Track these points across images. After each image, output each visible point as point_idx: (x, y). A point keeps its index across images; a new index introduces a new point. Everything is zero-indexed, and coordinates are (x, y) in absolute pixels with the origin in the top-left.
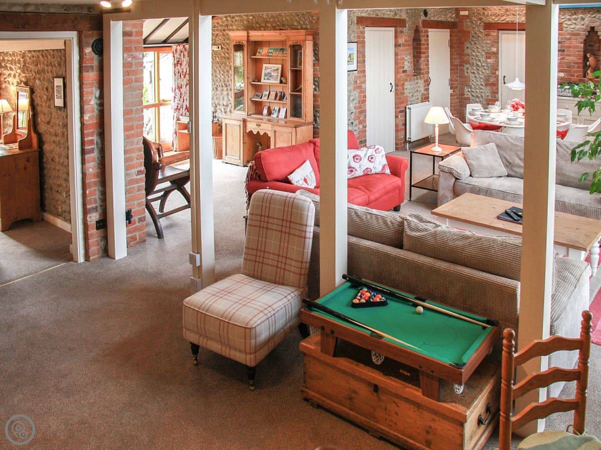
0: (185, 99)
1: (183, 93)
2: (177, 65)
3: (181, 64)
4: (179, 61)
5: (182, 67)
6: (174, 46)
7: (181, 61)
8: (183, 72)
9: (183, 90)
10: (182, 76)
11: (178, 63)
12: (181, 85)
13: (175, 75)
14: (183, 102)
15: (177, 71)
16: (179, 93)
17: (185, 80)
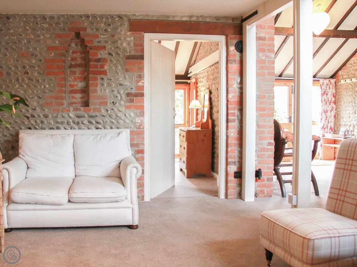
0: (330, 121)
1: (328, 116)
2: (324, 95)
3: (327, 94)
4: (325, 92)
5: (328, 96)
6: (321, 81)
7: (327, 92)
8: (328, 100)
9: (329, 114)
10: (328, 104)
11: (324, 93)
12: (327, 110)
13: (322, 102)
14: (328, 123)
15: (323, 99)
16: (325, 116)
17: (330, 106)
